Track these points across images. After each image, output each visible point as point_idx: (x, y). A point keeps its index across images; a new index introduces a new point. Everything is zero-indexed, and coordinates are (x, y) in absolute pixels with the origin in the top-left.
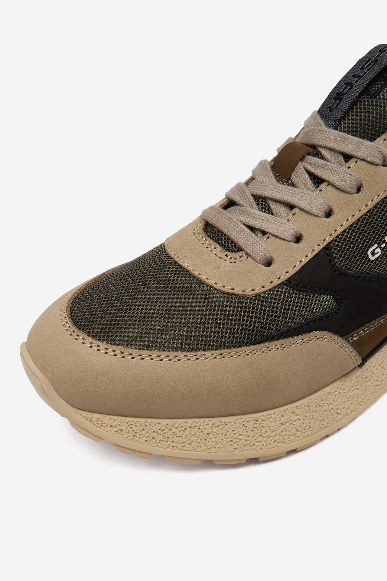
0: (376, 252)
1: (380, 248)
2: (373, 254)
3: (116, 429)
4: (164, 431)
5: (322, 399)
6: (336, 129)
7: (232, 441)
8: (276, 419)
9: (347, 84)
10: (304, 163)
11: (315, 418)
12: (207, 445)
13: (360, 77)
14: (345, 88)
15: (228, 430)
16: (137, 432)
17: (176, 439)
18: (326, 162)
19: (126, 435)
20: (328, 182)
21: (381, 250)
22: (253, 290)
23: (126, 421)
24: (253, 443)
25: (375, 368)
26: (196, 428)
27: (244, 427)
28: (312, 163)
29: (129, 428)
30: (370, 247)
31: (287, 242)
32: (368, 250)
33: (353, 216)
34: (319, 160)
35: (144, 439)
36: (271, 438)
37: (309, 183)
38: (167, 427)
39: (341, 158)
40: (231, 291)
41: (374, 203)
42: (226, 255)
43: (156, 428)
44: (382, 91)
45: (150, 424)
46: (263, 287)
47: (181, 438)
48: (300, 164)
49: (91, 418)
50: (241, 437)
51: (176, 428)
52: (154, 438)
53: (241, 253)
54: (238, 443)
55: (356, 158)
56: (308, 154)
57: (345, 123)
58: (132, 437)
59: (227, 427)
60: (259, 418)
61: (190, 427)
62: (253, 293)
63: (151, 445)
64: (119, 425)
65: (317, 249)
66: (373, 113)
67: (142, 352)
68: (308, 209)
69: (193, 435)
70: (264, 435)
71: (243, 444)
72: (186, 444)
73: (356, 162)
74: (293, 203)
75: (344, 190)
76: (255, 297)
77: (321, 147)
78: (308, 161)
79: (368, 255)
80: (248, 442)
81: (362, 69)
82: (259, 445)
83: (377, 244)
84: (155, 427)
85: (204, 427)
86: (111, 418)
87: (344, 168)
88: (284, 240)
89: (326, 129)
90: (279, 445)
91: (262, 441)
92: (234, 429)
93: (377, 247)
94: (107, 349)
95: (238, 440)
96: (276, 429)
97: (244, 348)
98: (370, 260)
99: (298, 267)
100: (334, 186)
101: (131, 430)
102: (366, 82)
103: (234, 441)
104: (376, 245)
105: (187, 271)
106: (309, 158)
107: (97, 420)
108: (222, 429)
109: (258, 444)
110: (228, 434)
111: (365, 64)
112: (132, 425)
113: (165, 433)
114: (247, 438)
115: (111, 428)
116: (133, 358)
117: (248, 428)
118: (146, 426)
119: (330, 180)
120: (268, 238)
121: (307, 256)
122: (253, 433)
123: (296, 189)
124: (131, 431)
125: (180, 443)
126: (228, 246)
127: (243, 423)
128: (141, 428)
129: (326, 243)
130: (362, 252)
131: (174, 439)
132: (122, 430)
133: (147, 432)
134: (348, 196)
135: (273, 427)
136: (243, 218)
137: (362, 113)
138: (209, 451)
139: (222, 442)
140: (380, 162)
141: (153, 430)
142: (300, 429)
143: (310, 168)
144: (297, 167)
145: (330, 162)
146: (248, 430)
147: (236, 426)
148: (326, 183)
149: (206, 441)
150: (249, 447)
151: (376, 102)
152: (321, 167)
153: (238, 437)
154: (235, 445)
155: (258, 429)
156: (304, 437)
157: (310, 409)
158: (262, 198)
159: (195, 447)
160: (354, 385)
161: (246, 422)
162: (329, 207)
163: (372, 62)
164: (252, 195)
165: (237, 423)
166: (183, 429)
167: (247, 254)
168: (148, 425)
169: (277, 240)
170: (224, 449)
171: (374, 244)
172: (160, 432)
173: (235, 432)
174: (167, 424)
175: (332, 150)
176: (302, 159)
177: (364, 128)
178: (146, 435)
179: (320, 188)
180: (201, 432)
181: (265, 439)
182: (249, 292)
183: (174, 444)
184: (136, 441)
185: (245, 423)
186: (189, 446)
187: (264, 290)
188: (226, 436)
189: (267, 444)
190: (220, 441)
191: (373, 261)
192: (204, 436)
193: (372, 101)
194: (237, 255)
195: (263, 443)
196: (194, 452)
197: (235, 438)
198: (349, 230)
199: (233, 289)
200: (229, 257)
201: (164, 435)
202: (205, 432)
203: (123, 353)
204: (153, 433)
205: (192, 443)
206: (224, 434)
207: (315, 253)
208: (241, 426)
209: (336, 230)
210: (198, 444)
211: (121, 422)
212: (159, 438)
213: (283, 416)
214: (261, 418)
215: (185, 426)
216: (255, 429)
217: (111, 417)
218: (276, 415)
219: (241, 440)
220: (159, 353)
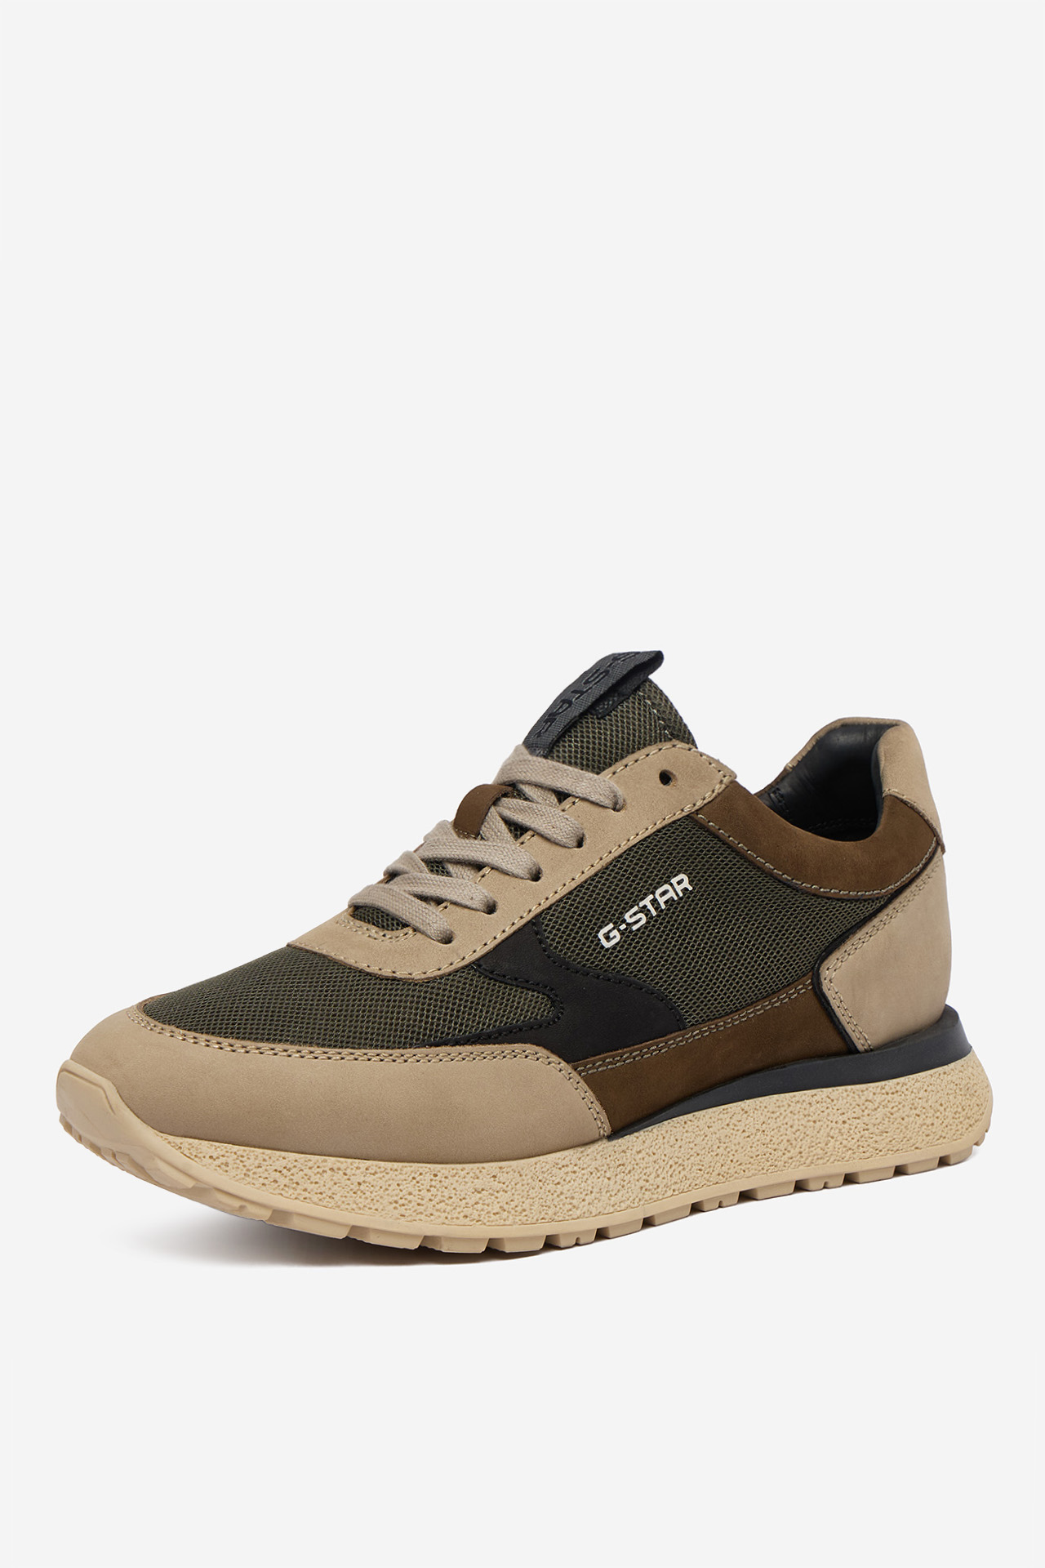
0: (611, 935)
1: (619, 930)
2: (608, 938)
3: (218, 1162)
4: (292, 1171)
5: (543, 1170)
6: (546, 757)
7: (396, 1202)
8: (466, 1180)
9: (564, 701)
10: (498, 809)
11: (531, 1196)
12: (357, 1202)
13: (582, 693)
14: (561, 707)
15: (390, 1182)
16: (251, 1168)
17: (310, 1187)
18: (529, 803)
19: (233, 1173)
20: (533, 830)
21: (621, 934)
22: (425, 973)
23: (235, 1150)
24: (430, 1211)
25: (640, 1156)
26: (341, 1172)
27: (415, 1181)
28: (511, 807)
29: (238, 1161)
30: (601, 927)
31: (474, 912)
32: (598, 932)
33: (573, 879)
34: (520, 802)
35: (262, 1180)
36: (459, 1210)
37: (508, 835)
38: (295, 1164)
39: (553, 799)
40: (391, 975)
41: (604, 863)
42: (384, 936)
43: (279, 1165)
44: (614, 710)
45: (270, 1158)
46: (439, 970)
47: (317, 1185)
48: (493, 809)
49: (181, 1143)
50: (410, 1197)
51: (310, 1168)
52: (275, 1181)
53: (406, 930)
54: (406, 1207)
55: (573, 796)
56: (505, 795)
57: (558, 751)
58: (243, 1176)
59: (387, 1177)
60: (439, 1171)
61: (332, 1169)
62: (423, 976)
63: (271, 1191)
64: (223, 1156)
65: (519, 924)
66: (600, 738)
67: (260, 1045)
68: (504, 866)
69: (335, 1184)
70: (447, 1201)
71: (413, 1209)
72: (324, 1195)
73: (574, 803)
74: (481, 860)
75: (557, 841)
76: (426, 982)
77: (522, 782)
78: (505, 805)
79: (599, 940)
80: (421, 1209)
81: (587, 682)
82: (439, 1217)
83: (614, 924)
84: (277, 1163)
85: (353, 1172)
86: (212, 1145)
87: (558, 811)
88: (469, 908)
89: (530, 757)
90: (472, 1223)
91: (444, 1211)
92: (400, 1182)
93: (614, 928)
94: (208, 1041)
95: (407, 1202)
96: (467, 1197)
97: (412, 1051)
98: (603, 947)
99: (491, 945)
100: (541, 836)
101: (241, 1164)
102: (591, 700)
103: (401, 1202)
104: (611, 926)
105: (324, 956)
106: (505, 800)
107: (190, 1147)
108: (381, 1178)
109: (439, 1213)
110: (390, 1188)
111: (591, 677)
112: (242, 1156)
113: (292, 1175)
114: (420, 1201)
115: (211, 1160)
116: (247, 1052)
117: (422, 1185)
118: (264, 1160)
119: (536, 827)
120: (446, 907)
121: (504, 931)
122: (430, 1194)
123: (486, 843)
124: (241, 1167)
125: (316, 1193)
126: (387, 924)
127: (413, 1175)
128: (257, 1163)
129: (532, 915)
130: (590, 934)
131: (306, 1186)
132: (227, 1165)
133: (266, 1170)
134: (564, 850)
135: (461, 1191)
136: (408, 888)
137: (583, 737)
138: (361, 1211)
139: (381, 1200)
140: (607, 802)
141: (276, 1168)
142: (506, 1207)
143: (507, 813)
144: (489, 814)
145: (538, 803)
146: (422, 1187)
147: (403, 1177)
148: (530, 833)
149: (355, 1195)
150: (423, 1216)
151: (605, 724)
152: (522, 811)
153: (406, 1197)
154: (402, 1210)
155: (438, 1190)
156: (515, 1223)
157: (523, 1180)
158: (437, 862)
159: (340, 1203)
160: (600, 1169)
161: (418, 1173)
162: (534, 865)
163: (602, 673)
164: (422, 860)
165: (404, 1172)
166: (320, 1170)
167: (415, 930)
168: (267, 1158)
169: (458, 909)
170: (383, 1213)
171: (608, 924)
172: (285, 1171)
173: (401, 1187)
174: (296, 1161)
175: (540, 786)
176: (495, 803)
177: (588, 759)
178: (264, 1176)
179: (521, 840)
180: (349, 1179)
181: (449, 1208)
182: (417, 975)
183: (306, 1194)
184: (249, 1183)
185: (416, 1176)
186: (330, 1200)
187: (440, 973)
188: (387, 1192)
189: (452, 1218)
190: (378, 1198)
191: (607, 950)
192: (352, 1186)
193: (599, 723)
194: (400, 933)
195: (446, 1214)
196: (337, 1210)
197: (401, 1198)
198: (567, 899)
199: (394, 972)
200: (388, 937)
201: (292, 1177)
202: (355, 1180)
203: (232, 1046)
204: (275, 1173)
205: (334, 1196)
206: (384, 1188)
207: (515, 928)
208: (411, 1178)
209: (547, 899)
210: (344, 1199)
211: (227, 1152)
212: (283, 1181)
213: (478, 1178)
214: (442, 1171)
215: (324, 1167)
216: (432, 1189)
217: (211, 1142)
218: (465, 1172)
219: (410, 1202)
220: (286, 1046)
